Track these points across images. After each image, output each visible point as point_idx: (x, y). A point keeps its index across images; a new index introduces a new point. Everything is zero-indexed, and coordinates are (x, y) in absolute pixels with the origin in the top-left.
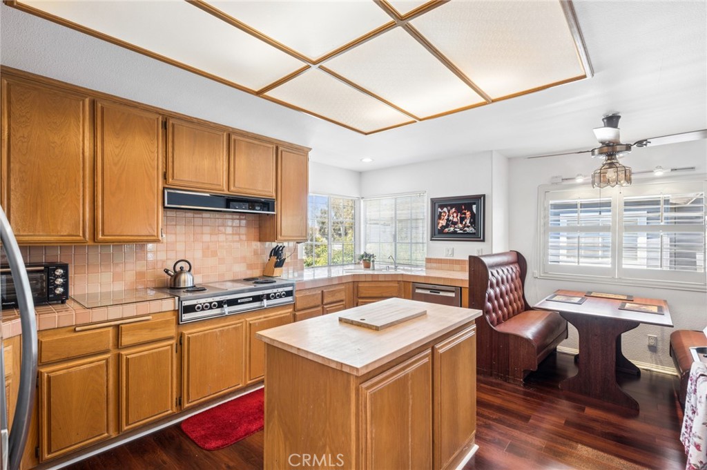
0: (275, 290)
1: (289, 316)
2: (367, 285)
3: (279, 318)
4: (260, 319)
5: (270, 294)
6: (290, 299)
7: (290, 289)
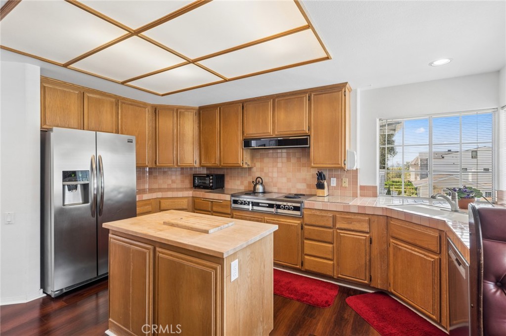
0: (285, 204)
1: (297, 226)
2: (399, 223)
3: (288, 225)
4: (274, 220)
5: (281, 205)
6: (298, 213)
7: (298, 205)
